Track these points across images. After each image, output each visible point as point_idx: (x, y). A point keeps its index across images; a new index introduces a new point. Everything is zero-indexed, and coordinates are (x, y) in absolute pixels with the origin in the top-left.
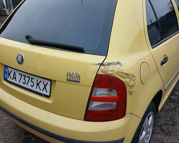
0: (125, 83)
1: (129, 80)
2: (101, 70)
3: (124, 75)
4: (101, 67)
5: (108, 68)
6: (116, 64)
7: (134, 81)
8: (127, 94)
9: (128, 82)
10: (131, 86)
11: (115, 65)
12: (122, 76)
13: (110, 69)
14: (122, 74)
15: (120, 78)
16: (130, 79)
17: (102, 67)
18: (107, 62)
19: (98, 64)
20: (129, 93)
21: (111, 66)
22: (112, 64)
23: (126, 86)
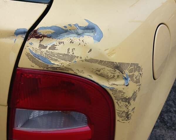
0: (111, 93)
1: (123, 82)
2: (28, 55)
3: (107, 70)
4: (27, 43)
5: (53, 47)
6: (80, 31)
7: (138, 82)
8: (117, 118)
9: (120, 88)
10: (127, 100)
11: (79, 35)
12: (102, 71)
13: (61, 49)
14: (100, 66)
15: (95, 78)
16: (126, 79)
17: (33, 44)
18: (50, 25)
19: (17, 33)
20: (121, 117)
21: (66, 39)
22: (66, 31)
23: (115, 101)
